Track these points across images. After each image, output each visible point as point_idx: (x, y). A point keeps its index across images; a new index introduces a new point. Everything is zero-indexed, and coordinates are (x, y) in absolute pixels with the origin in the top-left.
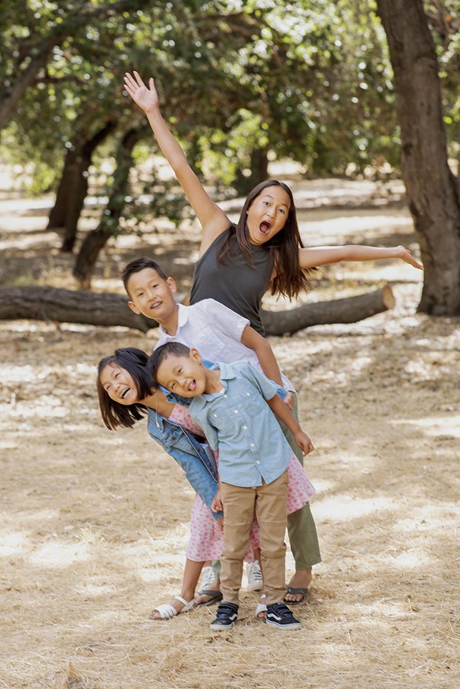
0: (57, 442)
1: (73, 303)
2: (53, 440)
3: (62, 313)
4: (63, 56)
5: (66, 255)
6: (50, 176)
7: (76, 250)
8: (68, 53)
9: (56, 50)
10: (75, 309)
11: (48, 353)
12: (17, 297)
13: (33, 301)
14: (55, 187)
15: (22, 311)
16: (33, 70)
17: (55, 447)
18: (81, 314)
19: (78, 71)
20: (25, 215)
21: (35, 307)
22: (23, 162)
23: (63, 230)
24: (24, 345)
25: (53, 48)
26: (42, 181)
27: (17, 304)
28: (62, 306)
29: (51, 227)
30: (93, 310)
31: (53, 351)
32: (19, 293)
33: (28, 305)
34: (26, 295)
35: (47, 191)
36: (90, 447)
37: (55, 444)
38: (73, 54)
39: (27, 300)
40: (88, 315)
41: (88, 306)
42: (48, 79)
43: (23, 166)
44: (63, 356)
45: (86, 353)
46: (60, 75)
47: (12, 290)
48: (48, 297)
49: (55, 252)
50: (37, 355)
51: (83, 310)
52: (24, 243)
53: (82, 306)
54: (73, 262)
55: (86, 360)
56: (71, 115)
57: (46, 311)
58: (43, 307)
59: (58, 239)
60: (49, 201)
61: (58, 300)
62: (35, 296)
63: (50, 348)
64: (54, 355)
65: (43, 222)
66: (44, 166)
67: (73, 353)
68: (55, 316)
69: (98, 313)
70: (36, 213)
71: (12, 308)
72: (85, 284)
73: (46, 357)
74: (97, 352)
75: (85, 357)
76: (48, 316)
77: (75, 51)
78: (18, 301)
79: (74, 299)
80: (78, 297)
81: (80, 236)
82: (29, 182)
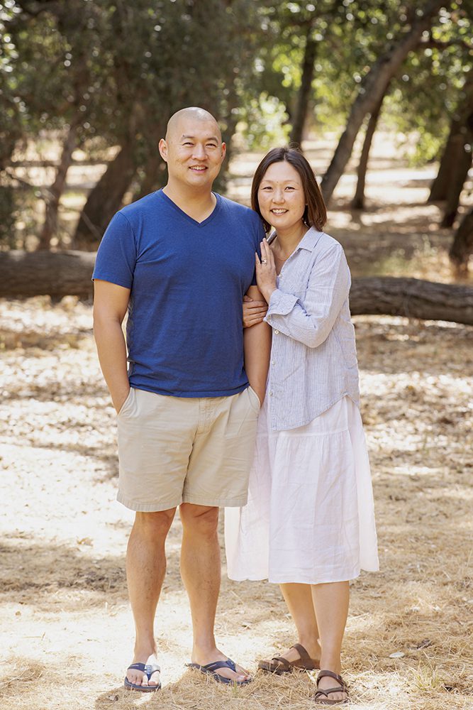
0: (400, 497)
1: (440, 298)
2: (395, 492)
3: (427, 308)
4: (450, 19)
5: (446, 231)
6: (434, 146)
7: (456, 225)
8: (455, 16)
9: (443, 12)
10: (443, 305)
11: (407, 358)
12: (376, 289)
13: (394, 294)
14: (439, 157)
15: (382, 306)
16: (416, 33)
17: (397, 503)
18: (450, 311)
19: (465, 34)
20: (407, 186)
21: (396, 301)
22: (406, 130)
23: (444, 204)
24: (381, 347)
25: (439, 10)
26: (425, 151)
27: (376, 297)
28: (427, 302)
29: (432, 200)
30: (464, 307)
31: (413, 356)
32: (379, 285)
33: (388, 299)
34: (386, 287)
35: (431, 161)
36: (442, 508)
37: (397, 499)
38: (461, 17)
39: (387, 293)
40: (458, 313)
41: (458, 302)
42: (432, 43)
43: (407, 135)
44: (425, 363)
45: (452, 361)
46: (445, 39)
47: (371, 280)
48: (412, 291)
49: (433, 227)
50: (395, 360)
51: (452, 307)
52: (401, 216)
53: (450, 302)
54: (450, 240)
55: (451, 370)
56: (460, 83)
57: (409, 307)
58: (406, 302)
59: (439, 213)
60: (432, 172)
61: (423, 295)
62: (397, 289)
63: (410, 352)
64: (414, 361)
65: (424, 194)
66: (428, 136)
67: (436, 361)
68: (419, 312)
69: (469, 311)
70: (417, 184)
71: (369, 301)
72: (462, 267)
73: (404, 363)
74: (465, 359)
75: (450, 365)
76: (410, 312)
77: (464, 13)
78: (377, 294)
79: (442, 293)
80: (448, 291)
81: (462, 210)
82: (412, 151)
